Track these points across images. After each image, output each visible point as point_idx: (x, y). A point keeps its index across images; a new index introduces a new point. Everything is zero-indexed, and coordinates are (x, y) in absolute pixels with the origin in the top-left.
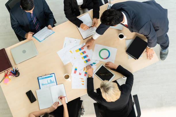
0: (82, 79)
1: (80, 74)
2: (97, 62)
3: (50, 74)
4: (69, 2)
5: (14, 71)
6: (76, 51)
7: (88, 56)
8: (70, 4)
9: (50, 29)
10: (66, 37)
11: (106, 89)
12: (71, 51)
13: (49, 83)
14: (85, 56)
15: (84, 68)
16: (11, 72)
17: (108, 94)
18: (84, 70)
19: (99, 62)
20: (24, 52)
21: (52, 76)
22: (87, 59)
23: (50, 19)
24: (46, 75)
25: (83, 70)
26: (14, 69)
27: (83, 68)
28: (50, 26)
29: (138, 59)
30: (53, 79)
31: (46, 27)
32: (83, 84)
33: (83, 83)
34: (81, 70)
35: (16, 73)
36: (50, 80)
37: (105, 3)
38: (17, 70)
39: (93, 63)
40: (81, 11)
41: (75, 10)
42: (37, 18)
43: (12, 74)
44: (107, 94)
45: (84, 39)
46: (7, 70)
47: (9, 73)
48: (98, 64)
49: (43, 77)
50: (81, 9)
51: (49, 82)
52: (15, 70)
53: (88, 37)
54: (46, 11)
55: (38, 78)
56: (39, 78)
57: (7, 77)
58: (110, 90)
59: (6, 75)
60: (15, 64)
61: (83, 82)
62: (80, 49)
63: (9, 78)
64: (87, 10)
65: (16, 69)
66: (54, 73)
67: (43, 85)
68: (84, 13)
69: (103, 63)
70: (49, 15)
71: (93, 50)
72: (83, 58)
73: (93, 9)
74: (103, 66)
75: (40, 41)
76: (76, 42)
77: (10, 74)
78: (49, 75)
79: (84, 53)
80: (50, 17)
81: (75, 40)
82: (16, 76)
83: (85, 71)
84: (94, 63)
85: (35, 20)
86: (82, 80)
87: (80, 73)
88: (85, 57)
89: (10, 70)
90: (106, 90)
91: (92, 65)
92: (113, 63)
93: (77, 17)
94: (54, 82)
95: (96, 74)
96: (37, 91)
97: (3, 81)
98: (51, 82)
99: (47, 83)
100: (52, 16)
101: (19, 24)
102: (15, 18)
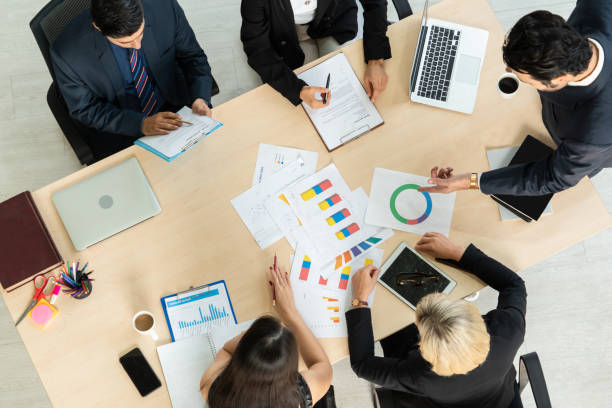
0: (331, 300)
1: (323, 282)
2: (384, 236)
3: (210, 285)
5: (71, 277)
6: (302, 195)
7: (349, 214)
10: (262, 145)
11: (441, 324)
12: (283, 198)
13: (204, 319)
14: (339, 213)
15: (339, 258)
16: (64, 281)
17: (447, 341)
18: (338, 265)
19: (392, 233)
20: (106, 202)
21: (215, 292)
22: (345, 223)
23: (201, 78)
24: (192, 289)
25: (334, 266)
26: (71, 269)
27: (333, 257)
28: (199, 103)
29: (536, 220)
30: (220, 301)
32: (337, 321)
33: (335, 315)
34: (328, 265)
35: (80, 284)
36: (211, 307)
37: (401, 18)
38: (86, 271)
39: (369, 240)
41: (283, 43)
43: (65, 288)
44: (444, 342)
45: (330, 151)
46: (43, 272)
47: (52, 283)
48: (387, 242)
49: (181, 296)
51: (207, 313)
52: (78, 272)
53: (344, 140)
54: (184, 46)
55: (163, 301)
56: (167, 300)
57: (42, 300)
58: (455, 326)
59: (39, 294)
60: (73, 249)
61: (336, 311)
62: (318, 189)
63: (53, 302)
65: (80, 269)
66: (223, 281)
67: (182, 325)
68: (319, 54)
69: (410, 239)
70: (195, 64)
71: (368, 195)
72: (332, 220)
74: (406, 250)
75: (167, 159)
76: (300, 161)
77: (58, 287)
78: (206, 290)
79: (333, 200)
80: (198, 68)
81: (299, 156)
82: (76, 297)
83: (340, 271)
84: (375, 240)
85: (142, 81)
86: (332, 304)
87: (321, 278)
88: (339, 217)
89: (56, 273)
90: (440, 327)
91: (364, 246)
94: (224, 314)
95: (383, 278)
96: (161, 350)
97: (29, 315)
98: (215, 314)
99: (199, 319)
100: (205, 68)
101: (93, 93)
102: (75, 73)
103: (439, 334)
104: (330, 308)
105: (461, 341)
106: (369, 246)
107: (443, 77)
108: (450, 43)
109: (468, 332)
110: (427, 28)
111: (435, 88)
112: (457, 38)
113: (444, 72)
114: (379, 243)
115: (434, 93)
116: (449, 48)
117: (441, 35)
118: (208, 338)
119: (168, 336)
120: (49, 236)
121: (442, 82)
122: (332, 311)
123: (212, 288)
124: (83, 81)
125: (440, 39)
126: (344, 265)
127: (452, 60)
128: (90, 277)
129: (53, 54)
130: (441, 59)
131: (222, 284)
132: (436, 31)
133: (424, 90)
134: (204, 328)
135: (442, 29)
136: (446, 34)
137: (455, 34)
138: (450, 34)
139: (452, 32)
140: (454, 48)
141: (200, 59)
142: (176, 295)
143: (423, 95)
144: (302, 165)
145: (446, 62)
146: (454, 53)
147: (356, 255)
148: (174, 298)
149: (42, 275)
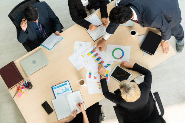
0: (98, 83)
1: (95, 78)
2: (111, 63)
3: (65, 82)
4: (74, 5)
5: (26, 84)
6: (88, 54)
7: (101, 58)
8: (76, 7)
9: (58, 35)
10: (75, 42)
11: (127, 89)
12: (82, 56)
13: (64, 92)
16: (24, 85)
17: (129, 94)
19: (113, 62)
20: (34, 62)
21: (66, 84)
22: (100, 61)
23: (57, 25)
24: (60, 83)
26: (26, 82)
28: (57, 32)
29: (153, 54)
30: (68, 86)
31: (53, 33)
32: (100, 88)
34: (96, 73)
35: (29, 86)
36: (65, 88)
39: (107, 65)
40: (87, 12)
41: (81, 12)
42: (42, 25)
43: (25, 87)
44: (128, 94)
45: (94, 41)
47: (21, 86)
48: (112, 65)
49: (57, 86)
50: (87, 10)
51: (64, 90)
52: (28, 82)
53: (98, 38)
54: (52, 17)
55: (52, 87)
56: (53, 87)
57: (19, 91)
59: (18, 89)
60: (27, 76)
62: (92, 52)
63: (22, 91)
64: (93, 10)
65: (28, 81)
66: (68, 81)
67: (58, 94)
69: (118, 63)
71: (106, 52)
72: (96, 60)
73: (99, 9)
74: (118, 67)
75: (49, 50)
77: (23, 87)
78: (63, 83)
79: (96, 55)
80: (56, 22)
81: (86, 44)
82: (29, 89)
84: (109, 65)
85: (41, 28)
87: (95, 77)
88: (98, 59)
89: (22, 83)
90: (127, 90)
91: (106, 67)
92: (128, 62)
93: (85, 19)
94: (69, 90)
95: (112, 75)
96: (53, 101)
97: (16, 95)
98: (67, 90)
99: (62, 92)
100: (58, 22)
103: (127, 92)
105: (133, 94)
109: (134, 91)
119: (54, 98)
120: (19, 73)
122: (98, 86)
128: (31, 83)
141: (57, 20)
142: (55, 86)
144: (87, 46)
148: (55, 87)
149: (19, 84)
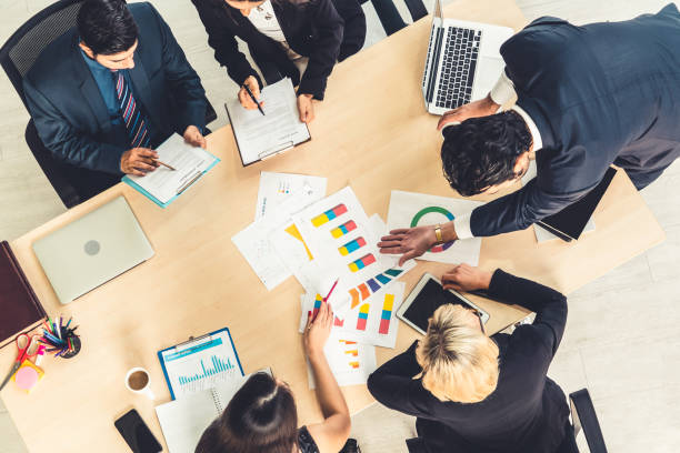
0: (348, 343)
1: (339, 323)
3: (211, 334)
5: (55, 333)
7: (364, 243)
10: (263, 173)
12: (294, 230)
13: (208, 373)
14: (354, 242)
15: (356, 295)
16: (45, 339)
18: (355, 303)
19: (414, 264)
20: (93, 248)
21: (218, 342)
22: (359, 253)
23: (193, 103)
24: (192, 339)
25: (350, 302)
26: (54, 325)
29: (577, 238)
30: (224, 352)
32: (356, 366)
33: (354, 360)
34: (342, 304)
35: (66, 342)
36: (214, 359)
37: (415, 19)
38: (71, 327)
39: (388, 272)
43: (48, 347)
46: (24, 331)
47: (35, 343)
48: (408, 273)
49: (180, 349)
51: (210, 366)
52: (62, 329)
55: (160, 354)
56: (164, 354)
57: (26, 362)
59: (22, 356)
60: (59, 304)
61: (355, 355)
62: (331, 214)
63: (38, 363)
65: (64, 325)
66: (226, 329)
67: (183, 381)
70: (186, 86)
71: (386, 222)
72: (345, 250)
74: (431, 280)
76: (308, 189)
77: (42, 347)
78: (208, 339)
79: (348, 226)
80: (190, 91)
81: (305, 183)
82: (68, 356)
83: (357, 310)
84: (395, 273)
85: (130, 108)
86: (352, 347)
88: (353, 246)
89: (39, 330)
91: (383, 279)
94: (229, 366)
95: (406, 315)
96: (161, 410)
97: (11, 379)
98: (219, 366)
99: (201, 373)
100: (198, 90)
101: (71, 126)
102: (53, 105)
104: (349, 352)
106: (389, 280)
107: (463, 84)
108: (470, 45)
110: (443, 29)
111: (456, 97)
112: (478, 39)
113: (464, 78)
114: (400, 276)
115: (454, 102)
116: (469, 50)
117: (460, 36)
118: (212, 393)
119: (168, 395)
120: (31, 290)
121: (463, 89)
122: (350, 355)
123: (214, 337)
124: (61, 114)
125: (459, 41)
126: (362, 303)
127: (474, 64)
128: (76, 332)
129: (26, 86)
130: (461, 63)
131: (225, 333)
132: (454, 32)
133: (443, 99)
134: (207, 383)
135: (461, 30)
136: (466, 35)
137: (476, 34)
138: (470, 35)
139: (472, 32)
140: (475, 50)
141: (192, 82)
142: (174, 347)
143: (442, 105)
144: (310, 192)
145: (466, 67)
146: (475, 56)
147: (374, 291)
148: (173, 351)
149: (25, 333)
